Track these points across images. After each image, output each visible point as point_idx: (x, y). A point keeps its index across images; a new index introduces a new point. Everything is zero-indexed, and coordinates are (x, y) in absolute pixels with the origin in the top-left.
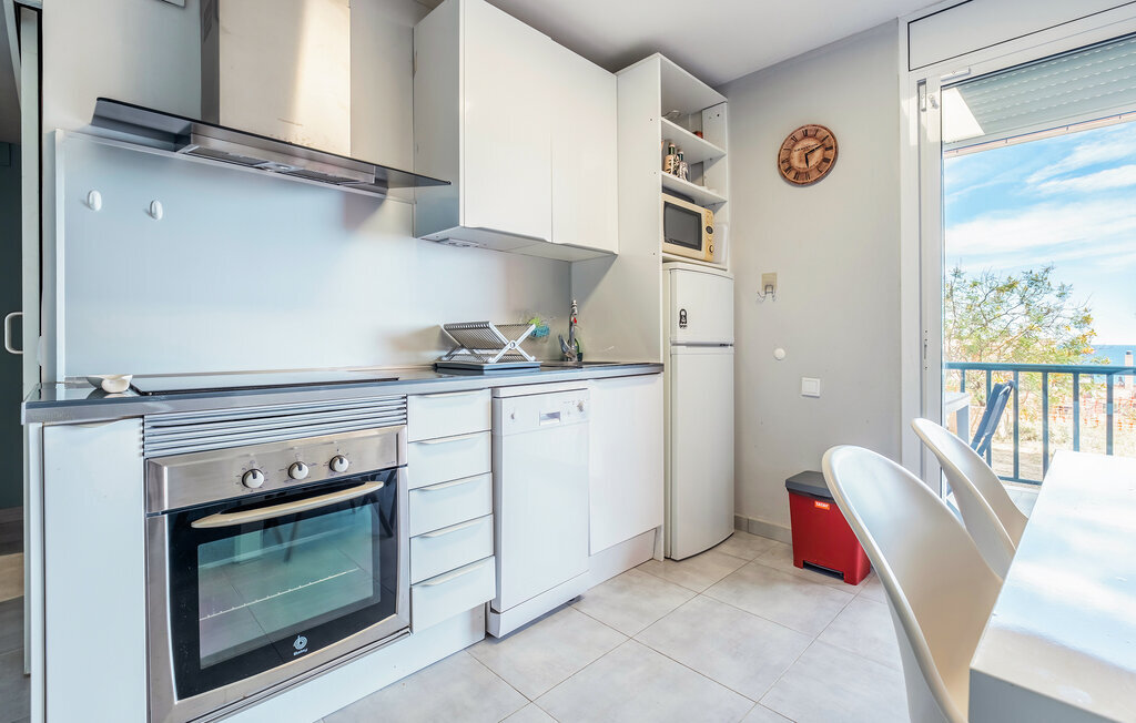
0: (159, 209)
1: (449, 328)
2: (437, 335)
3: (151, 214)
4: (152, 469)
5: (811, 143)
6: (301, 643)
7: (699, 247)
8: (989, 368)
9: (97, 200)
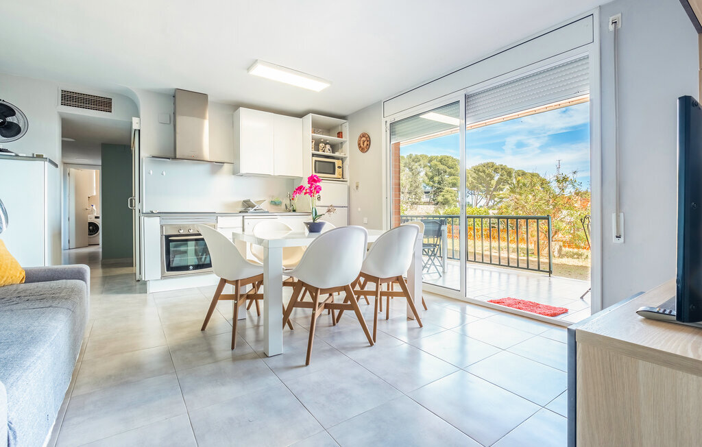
0: (164, 173)
1: (244, 201)
2: (241, 204)
3: (162, 174)
4: (162, 227)
5: (364, 139)
6: (191, 267)
7: (334, 173)
8: (490, 218)
9: (151, 172)
